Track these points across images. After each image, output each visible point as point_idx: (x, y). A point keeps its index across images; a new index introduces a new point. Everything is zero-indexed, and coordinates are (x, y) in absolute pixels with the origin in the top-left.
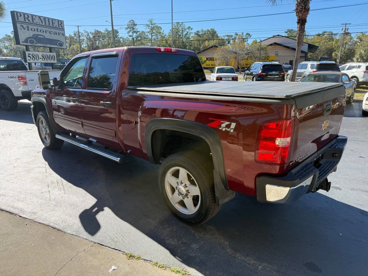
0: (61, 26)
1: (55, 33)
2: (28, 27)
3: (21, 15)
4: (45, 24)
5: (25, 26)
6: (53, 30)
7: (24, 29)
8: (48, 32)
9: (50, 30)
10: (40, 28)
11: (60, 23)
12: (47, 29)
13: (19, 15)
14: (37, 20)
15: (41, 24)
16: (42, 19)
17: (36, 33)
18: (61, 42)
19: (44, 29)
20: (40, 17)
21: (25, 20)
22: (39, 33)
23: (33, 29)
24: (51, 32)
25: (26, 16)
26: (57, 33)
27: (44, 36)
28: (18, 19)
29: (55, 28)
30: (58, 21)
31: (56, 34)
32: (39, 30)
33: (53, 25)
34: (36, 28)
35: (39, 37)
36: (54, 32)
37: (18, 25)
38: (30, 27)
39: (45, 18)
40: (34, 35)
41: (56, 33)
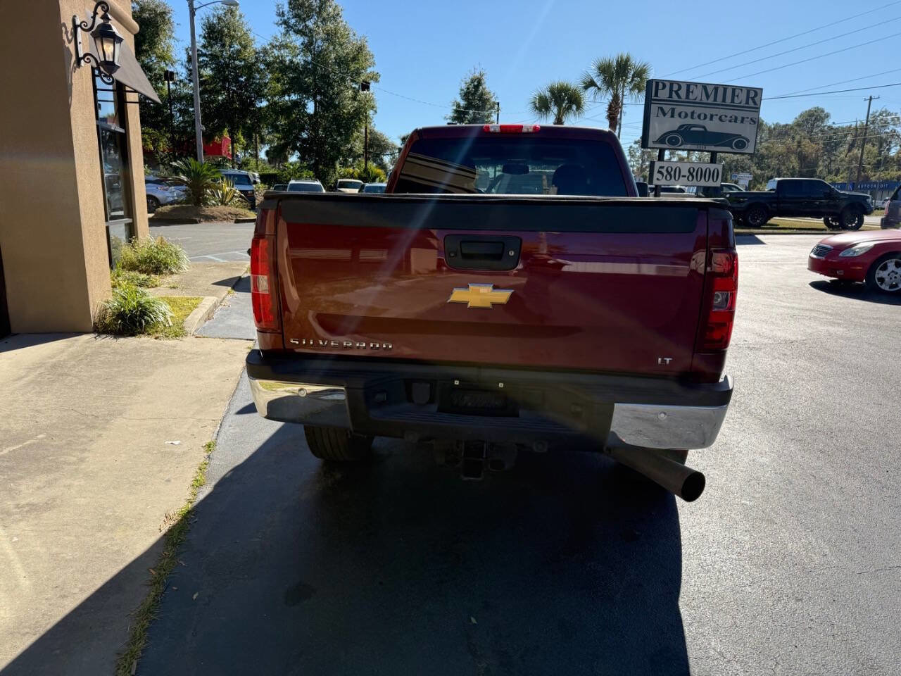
0: (755, 103)
1: (733, 117)
2: (673, 110)
3: (664, 86)
4: (724, 100)
5: (667, 108)
6: (730, 113)
7: (664, 114)
8: (716, 119)
9: (721, 112)
10: (698, 110)
11: (752, 94)
12: (714, 111)
13: (661, 86)
14: (697, 94)
15: (704, 100)
16: (710, 90)
17: (689, 121)
18: (744, 138)
19: (709, 112)
20: (705, 86)
21: (670, 96)
22: (696, 121)
23: (683, 115)
24: (723, 118)
25: (675, 88)
26: (740, 119)
27: (704, 127)
28: (656, 95)
29: (739, 107)
30: (749, 90)
31: (736, 121)
32: (695, 115)
33: (733, 101)
34: (689, 110)
35: (693, 129)
36: (731, 117)
37: (654, 108)
38: (678, 109)
39: (716, 87)
40: (682, 126)
41: (736, 118)
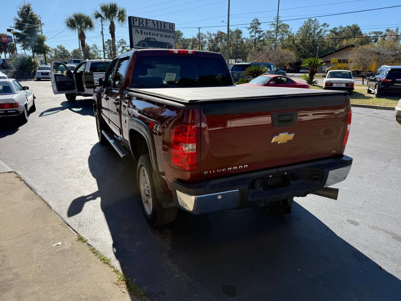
0: (172, 29)
1: (166, 36)
2: (142, 31)
3: (136, 20)
4: (161, 28)
5: (139, 30)
6: (165, 33)
7: (138, 33)
8: (159, 36)
9: (161, 33)
10: (152, 32)
11: (171, 26)
12: (158, 32)
13: (135, 20)
14: (150, 24)
15: (154, 27)
16: (155, 23)
17: (148, 36)
18: (171, 44)
19: (156, 32)
20: (153, 21)
21: (140, 25)
22: (151, 37)
23: (146, 33)
24: (162, 35)
25: (141, 21)
26: (168, 36)
27: (155, 39)
28: (134, 24)
29: (167, 31)
30: (170, 24)
31: (167, 37)
32: (151, 34)
33: (164, 28)
34: (148, 31)
35: (151, 40)
36: (165, 35)
37: (133, 30)
38: (144, 31)
39: (158, 22)
40: (146, 39)
41: (167, 36)
